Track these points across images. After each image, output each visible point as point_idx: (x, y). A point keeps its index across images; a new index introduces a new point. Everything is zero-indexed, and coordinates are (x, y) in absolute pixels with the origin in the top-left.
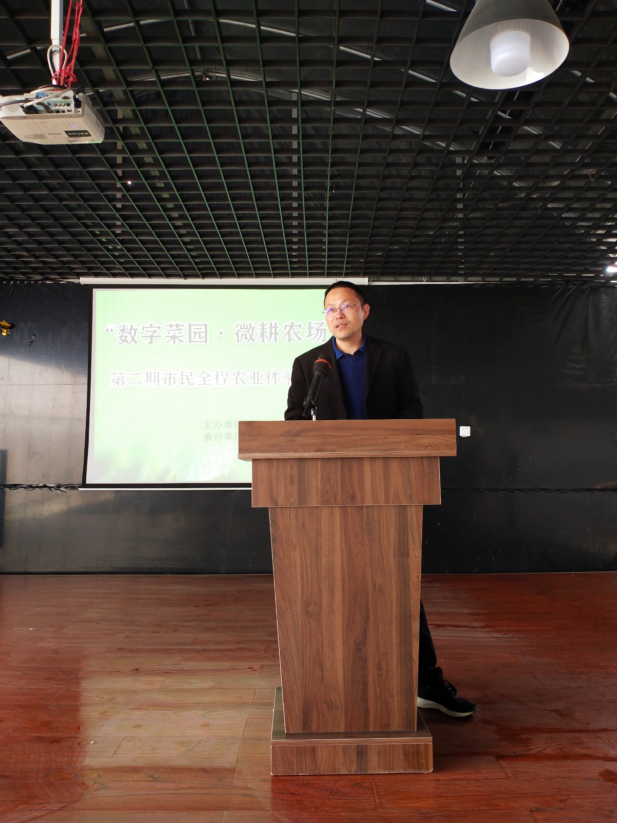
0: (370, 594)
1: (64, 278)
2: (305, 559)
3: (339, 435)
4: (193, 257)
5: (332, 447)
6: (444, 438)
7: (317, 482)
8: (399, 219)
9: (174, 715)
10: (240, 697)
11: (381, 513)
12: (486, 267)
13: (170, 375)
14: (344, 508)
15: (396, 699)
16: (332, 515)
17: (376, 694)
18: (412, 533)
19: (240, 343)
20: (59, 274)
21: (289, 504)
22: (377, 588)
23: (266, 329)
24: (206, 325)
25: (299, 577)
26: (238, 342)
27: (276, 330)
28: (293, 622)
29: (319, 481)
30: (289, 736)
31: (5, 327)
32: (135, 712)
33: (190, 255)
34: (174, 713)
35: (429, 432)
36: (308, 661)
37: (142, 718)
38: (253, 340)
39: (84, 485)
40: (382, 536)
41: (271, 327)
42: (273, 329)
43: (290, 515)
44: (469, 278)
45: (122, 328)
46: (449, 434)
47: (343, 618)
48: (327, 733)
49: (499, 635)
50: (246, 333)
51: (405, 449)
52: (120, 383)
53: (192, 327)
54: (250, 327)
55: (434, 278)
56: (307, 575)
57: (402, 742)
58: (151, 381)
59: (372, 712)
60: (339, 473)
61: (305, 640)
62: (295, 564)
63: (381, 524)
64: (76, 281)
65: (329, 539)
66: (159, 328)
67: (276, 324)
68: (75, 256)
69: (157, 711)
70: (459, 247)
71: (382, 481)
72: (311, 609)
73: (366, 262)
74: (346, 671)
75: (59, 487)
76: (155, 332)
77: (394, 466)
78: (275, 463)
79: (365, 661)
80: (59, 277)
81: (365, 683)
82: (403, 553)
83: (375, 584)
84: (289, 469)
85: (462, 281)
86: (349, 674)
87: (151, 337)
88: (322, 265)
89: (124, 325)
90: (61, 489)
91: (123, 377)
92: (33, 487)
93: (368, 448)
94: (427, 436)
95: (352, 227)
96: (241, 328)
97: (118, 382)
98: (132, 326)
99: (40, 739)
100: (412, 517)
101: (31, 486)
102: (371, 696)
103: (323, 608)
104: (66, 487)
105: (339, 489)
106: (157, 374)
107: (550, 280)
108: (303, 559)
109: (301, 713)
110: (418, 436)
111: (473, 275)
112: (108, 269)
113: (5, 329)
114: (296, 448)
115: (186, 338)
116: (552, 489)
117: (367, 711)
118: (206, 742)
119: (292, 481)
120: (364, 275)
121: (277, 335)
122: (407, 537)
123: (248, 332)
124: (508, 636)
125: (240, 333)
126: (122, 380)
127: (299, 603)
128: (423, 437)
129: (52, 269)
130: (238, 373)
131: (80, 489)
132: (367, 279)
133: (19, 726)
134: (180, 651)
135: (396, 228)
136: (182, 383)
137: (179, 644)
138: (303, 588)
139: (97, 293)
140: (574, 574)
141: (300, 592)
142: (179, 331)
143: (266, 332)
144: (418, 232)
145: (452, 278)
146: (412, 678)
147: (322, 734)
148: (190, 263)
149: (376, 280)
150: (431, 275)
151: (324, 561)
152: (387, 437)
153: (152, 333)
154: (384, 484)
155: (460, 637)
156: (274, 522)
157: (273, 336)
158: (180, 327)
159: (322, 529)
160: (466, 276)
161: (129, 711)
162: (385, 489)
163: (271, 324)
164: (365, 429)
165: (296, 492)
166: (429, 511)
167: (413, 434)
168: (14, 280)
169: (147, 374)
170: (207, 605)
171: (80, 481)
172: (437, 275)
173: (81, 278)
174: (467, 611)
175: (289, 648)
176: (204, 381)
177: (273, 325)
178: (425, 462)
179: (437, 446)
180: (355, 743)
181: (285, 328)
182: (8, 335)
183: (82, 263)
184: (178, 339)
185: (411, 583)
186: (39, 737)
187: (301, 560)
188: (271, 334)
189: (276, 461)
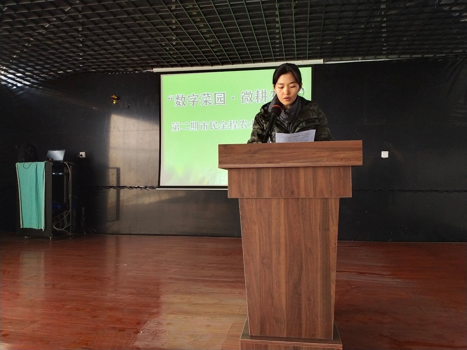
0: (304, 254)
1: (145, 69)
2: (262, 230)
3: (283, 152)
4: (215, 52)
5: (278, 160)
6: (353, 153)
7: (269, 183)
8: (340, 18)
9: (191, 318)
10: (232, 310)
11: (311, 203)
12: (401, 48)
13: (204, 124)
14: (286, 199)
15: (319, 319)
16: (279, 203)
17: (306, 316)
18: (331, 215)
19: (244, 103)
20: (142, 67)
21: (251, 196)
22: (308, 250)
23: (260, 94)
24: (224, 93)
25: (258, 241)
26: (243, 103)
27: (265, 95)
28: (254, 269)
29: (270, 182)
30: (252, 337)
31: (115, 99)
32: (170, 315)
33: (213, 50)
34: (192, 317)
35: (344, 149)
36: (264, 293)
37: (173, 319)
38: (252, 101)
39: (159, 187)
40: (311, 217)
41: (262, 93)
42: (264, 94)
43: (252, 203)
44: (390, 56)
45: (177, 97)
46: (358, 151)
47: (286, 267)
48: (275, 337)
49: (400, 281)
50: (248, 97)
51: (327, 160)
52: (177, 129)
53: (216, 95)
54: (250, 94)
55: (366, 57)
56: (263, 240)
57: (322, 346)
58: (194, 127)
59: (304, 326)
60: (283, 177)
61: (261, 280)
62: (255, 233)
63: (311, 210)
64: (151, 71)
65: (277, 218)
66: (198, 96)
67: (265, 90)
68: (149, 55)
69: (183, 316)
70: (383, 35)
71: (312, 182)
72: (265, 261)
73: (321, 49)
74: (288, 300)
75: (146, 187)
76: (195, 98)
77: (320, 172)
78: (242, 171)
79: (300, 295)
80: (142, 69)
81: (300, 309)
82: (325, 229)
83: (307, 248)
84: (251, 174)
85: (385, 59)
86: (289, 302)
87: (194, 101)
88: (293, 53)
89: (178, 95)
90: (147, 189)
91: (178, 126)
92: (132, 188)
93: (302, 161)
94: (342, 152)
95: (310, 26)
96: (245, 94)
97: (176, 129)
98: (183, 95)
99: (114, 328)
100: (331, 205)
101: (131, 187)
102: (303, 317)
103: (273, 261)
104: (150, 188)
105: (284, 188)
106: (197, 124)
107: (444, 55)
108: (260, 230)
109: (259, 324)
110: (336, 152)
111: (391, 54)
112: (168, 62)
113: (115, 100)
114: (255, 161)
115: (213, 102)
116: (442, 191)
117: (301, 325)
118: (206, 336)
119: (253, 182)
120: (320, 58)
121: (266, 97)
122: (329, 218)
123: (249, 96)
124: (405, 281)
125: (244, 97)
126: (178, 128)
127: (258, 257)
128: (340, 153)
129: (138, 64)
130: (243, 122)
131: (157, 189)
132: (322, 60)
133: (105, 320)
134: (203, 281)
135: (339, 24)
136: (211, 129)
137: (203, 277)
138: (260, 248)
139: (164, 78)
140: (454, 244)
141: (258, 250)
142: (209, 98)
143: (260, 96)
144: (354, 27)
145: (378, 57)
146: (331, 307)
147: (272, 337)
148: (213, 56)
149: (328, 60)
150: (364, 55)
151: (273, 232)
152: (315, 153)
153: (194, 99)
154: (313, 184)
155: (374, 280)
156: (242, 207)
157: (264, 98)
158: (209, 95)
159: (272, 212)
160: (387, 55)
161: (166, 315)
162: (313, 187)
163: (263, 91)
164: (300, 148)
165: (256, 189)
166: (343, 201)
167: (333, 151)
168: (118, 72)
169: (191, 123)
170: (224, 255)
171: (157, 185)
172: (367, 55)
173: (154, 69)
174: (381, 265)
175: (251, 284)
176: (224, 127)
177: (264, 92)
178: (341, 169)
179: (349, 159)
180: (292, 345)
181: (271, 93)
182: (116, 103)
183: (153, 59)
184: (209, 102)
185: (330, 248)
186: (113, 327)
187: (259, 231)
188: (262, 97)
189: (243, 169)
